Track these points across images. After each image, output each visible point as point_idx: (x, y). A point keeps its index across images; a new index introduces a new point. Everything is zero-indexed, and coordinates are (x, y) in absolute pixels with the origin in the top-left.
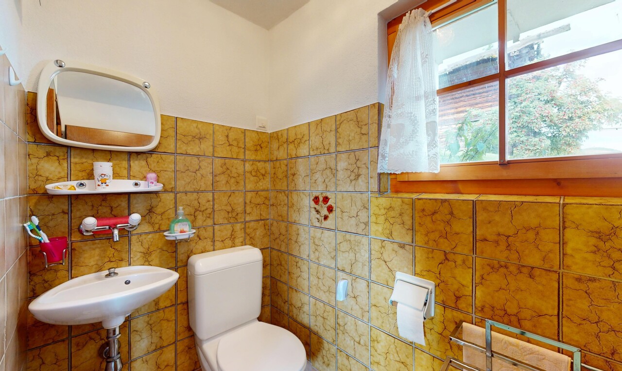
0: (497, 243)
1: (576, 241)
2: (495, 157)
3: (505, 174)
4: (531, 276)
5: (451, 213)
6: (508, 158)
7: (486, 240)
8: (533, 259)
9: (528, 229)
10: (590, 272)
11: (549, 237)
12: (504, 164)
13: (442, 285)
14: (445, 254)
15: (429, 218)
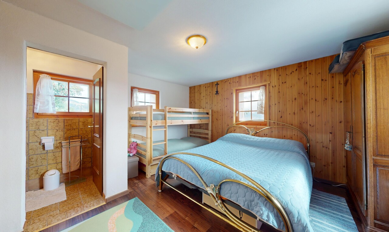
0: (69, 126)
1: (81, 124)
2: (67, 111)
3: (69, 114)
4: (74, 130)
5: (59, 122)
6: (70, 111)
7: (66, 126)
8: (75, 127)
9: (74, 123)
10: (82, 128)
11: (77, 124)
12: (69, 112)
13: (56, 137)
14: (57, 130)
15: (52, 123)
